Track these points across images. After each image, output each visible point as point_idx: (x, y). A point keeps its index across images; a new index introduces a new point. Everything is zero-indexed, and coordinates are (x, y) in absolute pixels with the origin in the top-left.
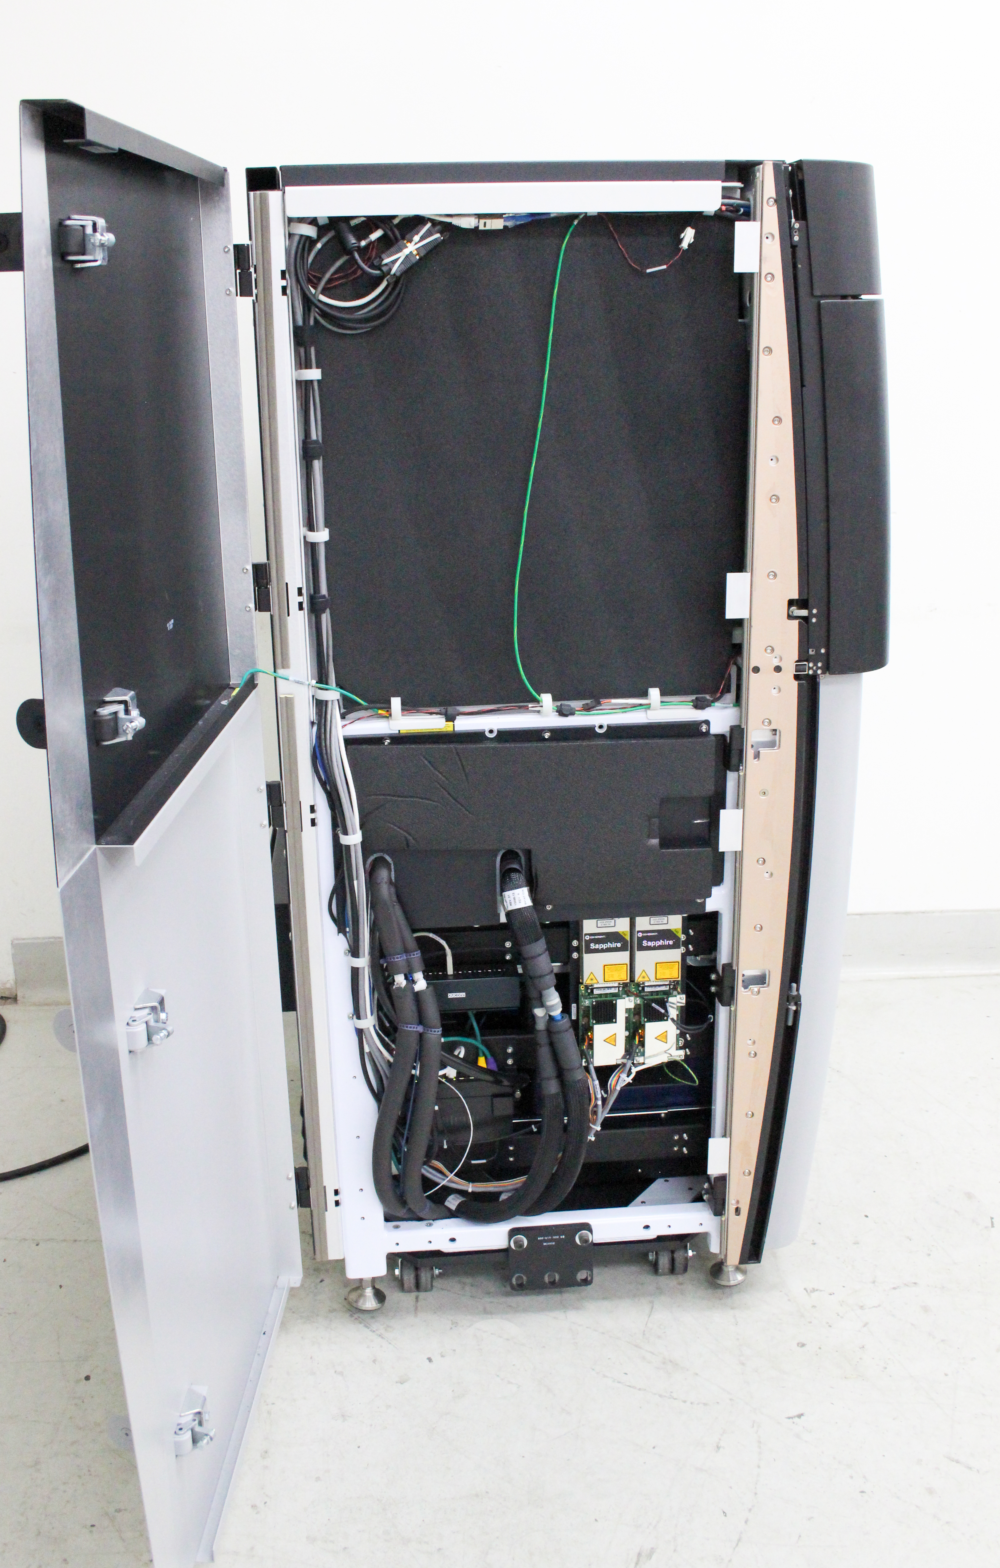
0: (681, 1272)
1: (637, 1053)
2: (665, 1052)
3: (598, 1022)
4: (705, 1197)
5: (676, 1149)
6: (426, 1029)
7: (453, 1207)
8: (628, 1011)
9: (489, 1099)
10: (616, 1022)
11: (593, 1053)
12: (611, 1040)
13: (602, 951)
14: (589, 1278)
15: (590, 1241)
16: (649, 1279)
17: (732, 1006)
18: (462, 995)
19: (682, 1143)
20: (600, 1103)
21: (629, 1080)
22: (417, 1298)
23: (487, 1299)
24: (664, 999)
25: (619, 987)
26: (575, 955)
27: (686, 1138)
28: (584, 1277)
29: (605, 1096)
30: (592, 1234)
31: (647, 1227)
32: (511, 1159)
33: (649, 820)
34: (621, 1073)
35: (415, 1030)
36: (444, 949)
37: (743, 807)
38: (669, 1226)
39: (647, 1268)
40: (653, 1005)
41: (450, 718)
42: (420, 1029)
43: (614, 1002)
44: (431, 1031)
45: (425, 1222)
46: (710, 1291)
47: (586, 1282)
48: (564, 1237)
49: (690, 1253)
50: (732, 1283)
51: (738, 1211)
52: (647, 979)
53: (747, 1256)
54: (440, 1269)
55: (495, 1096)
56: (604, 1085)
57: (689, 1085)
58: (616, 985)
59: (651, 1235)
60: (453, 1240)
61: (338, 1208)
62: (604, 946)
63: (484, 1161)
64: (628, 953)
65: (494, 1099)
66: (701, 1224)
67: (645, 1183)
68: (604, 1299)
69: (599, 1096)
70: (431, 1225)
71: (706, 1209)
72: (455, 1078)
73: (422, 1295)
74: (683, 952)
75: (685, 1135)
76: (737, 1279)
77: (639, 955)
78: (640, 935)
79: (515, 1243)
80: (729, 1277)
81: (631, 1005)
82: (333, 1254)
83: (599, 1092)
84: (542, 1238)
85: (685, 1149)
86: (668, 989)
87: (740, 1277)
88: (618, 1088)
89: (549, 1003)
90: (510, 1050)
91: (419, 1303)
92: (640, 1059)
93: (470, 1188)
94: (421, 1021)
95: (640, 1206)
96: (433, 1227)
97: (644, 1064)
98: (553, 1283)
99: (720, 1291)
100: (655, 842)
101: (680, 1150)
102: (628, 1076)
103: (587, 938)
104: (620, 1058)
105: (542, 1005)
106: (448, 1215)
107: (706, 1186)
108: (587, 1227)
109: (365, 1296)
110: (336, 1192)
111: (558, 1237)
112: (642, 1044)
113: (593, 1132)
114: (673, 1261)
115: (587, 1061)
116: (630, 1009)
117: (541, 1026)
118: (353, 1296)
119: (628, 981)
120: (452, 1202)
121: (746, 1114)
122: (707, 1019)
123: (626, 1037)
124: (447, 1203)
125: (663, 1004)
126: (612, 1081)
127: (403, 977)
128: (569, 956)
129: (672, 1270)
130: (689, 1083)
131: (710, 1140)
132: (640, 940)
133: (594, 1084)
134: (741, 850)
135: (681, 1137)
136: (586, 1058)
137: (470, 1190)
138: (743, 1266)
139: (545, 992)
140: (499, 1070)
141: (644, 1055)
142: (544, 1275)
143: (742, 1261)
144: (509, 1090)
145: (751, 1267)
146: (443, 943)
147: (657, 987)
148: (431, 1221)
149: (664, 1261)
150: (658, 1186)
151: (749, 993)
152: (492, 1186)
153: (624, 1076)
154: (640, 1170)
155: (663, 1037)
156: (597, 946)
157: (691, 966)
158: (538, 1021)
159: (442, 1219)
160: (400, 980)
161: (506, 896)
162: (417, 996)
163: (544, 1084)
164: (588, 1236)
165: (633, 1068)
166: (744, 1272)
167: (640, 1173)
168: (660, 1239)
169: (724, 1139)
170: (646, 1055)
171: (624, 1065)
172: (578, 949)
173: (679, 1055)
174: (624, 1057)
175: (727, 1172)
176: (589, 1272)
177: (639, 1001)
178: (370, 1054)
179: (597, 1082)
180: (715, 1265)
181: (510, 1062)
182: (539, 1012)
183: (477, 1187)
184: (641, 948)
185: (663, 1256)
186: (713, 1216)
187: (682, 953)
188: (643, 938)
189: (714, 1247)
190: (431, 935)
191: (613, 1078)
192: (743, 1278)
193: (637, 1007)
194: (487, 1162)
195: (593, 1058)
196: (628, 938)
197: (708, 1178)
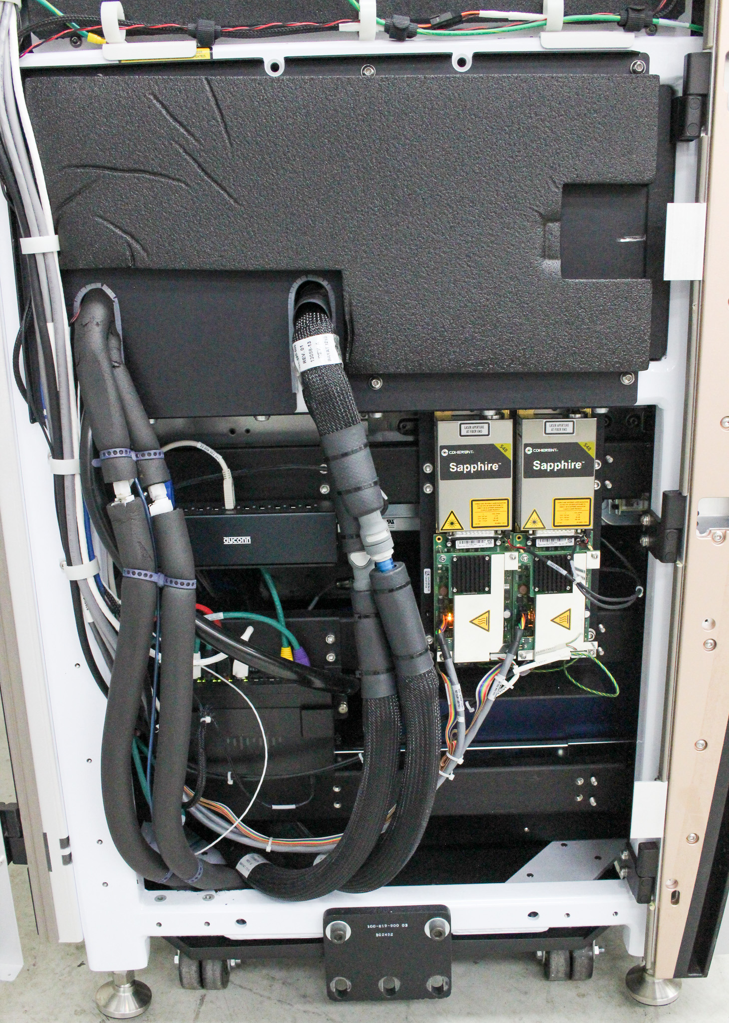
0: (583, 978)
1: (523, 644)
2: (567, 645)
3: (461, 592)
4: (622, 873)
5: (579, 799)
6: (169, 579)
7: (246, 874)
8: (509, 574)
9: (298, 710)
10: (489, 592)
11: (453, 641)
12: (482, 622)
13: (469, 476)
14: (445, 988)
15: (447, 933)
16: (537, 985)
17: (678, 562)
18: (246, 540)
19: (588, 791)
20: (462, 719)
21: (510, 685)
22: (202, 999)
23: (299, 1007)
24: (566, 556)
25: (496, 539)
26: (428, 489)
27: (596, 784)
28: (437, 985)
29: (472, 710)
30: (449, 922)
31: (534, 914)
32: (337, 806)
33: (545, 225)
34: (496, 675)
35: (147, 578)
36: (220, 469)
37: (708, 200)
38: (568, 915)
39: (534, 968)
40: (549, 563)
41: (206, 42)
42: (159, 579)
43: (487, 558)
44: (176, 583)
45: (202, 894)
46: (625, 1009)
47: (441, 992)
48: (407, 925)
49: (597, 950)
50: (659, 1001)
51: (675, 897)
52: (540, 525)
53: (686, 968)
54: (236, 959)
55: (305, 707)
56: (469, 692)
57: (604, 697)
58: (492, 534)
59: (539, 926)
60: (242, 922)
61: (69, 866)
62: (472, 468)
63: (293, 807)
64: (511, 479)
65: (304, 712)
66: (616, 913)
67: (534, 847)
68: (469, 1014)
69: (461, 709)
70: (211, 897)
71: (624, 890)
72: (247, 678)
73: (211, 994)
74: (596, 489)
75: (593, 779)
76: (667, 997)
77: (527, 484)
78: (529, 451)
79: (333, 931)
80: (654, 992)
81: (514, 566)
82: (67, 935)
83: (461, 703)
84: (374, 926)
85: (592, 800)
86: (572, 544)
87: (671, 993)
88: (492, 698)
89: (370, 540)
90: (330, 639)
91: (203, 1008)
92: (527, 655)
93: (270, 845)
94: (160, 566)
95: (524, 881)
96: (213, 901)
97: (532, 661)
98: (391, 992)
99: (640, 1010)
100: (553, 265)
101: (586, 800)
102: (508, 679)
103: (445, 453)
104: (498, 650)
105: (362, 548)
106: (238, 882)
107: (624, 856)
108: (442, 911)
109: (120, 997)
110: (65, 843)
111: (398, 925)
112: (530, 631)
113: (453, 766)
114: (571, 961)
115: (444, 656)
116: (513, 572)
117: (361, 583)
118: (102, 997)
119: (510, 528)
120: (246, 866)
121: (695, 744)
122: (632, 592)
123: (505, 620)
124: (239, 867)
125: (565, 563)
126: (483, 686)
127: (129, 490)
128: (419, 488)
129: (570, 975)
130: (604, 694)
131: (637, 785)
132: (529, 459)
133: (455, 689)
134: (701, 279)
135: (588, 783)
136: (442, 650)
137: (268, 849)
138: (677, 980)
139: (364, 520)
140: (312, 664)
141: (533, 648)
142: (378, 981)
143: (680, 973)
144: (327, 698)
145: (692, 983)
146: (219, 458)
147: (556, 540)
148: (213, 893)
149: (559, 961)
150: (552, 853)
151: (710, 538)
152: (301, 845)
153: (501, 679)
154: (526, 829)
155: (564, 620)
156: (461, 468)
157: (609, 525)
158: (357, 574)
159: (229, 889)
160: (123, 491)
161: (298, 348)
162: (154, 525)
163: (368, 680)
164: (443, 927)
165: (516, 667)
166: (678, 986)
167: (527, 833)
168: (554, 933)
169: (658, 783)
170: (538, 647)
171: (501, 662)
172: (432, 479)
173: (590, 648)
174: (503, 651)
175: (660, 835)
176: (446, 979)
177: (526, 558)
178: (93, 626)
179: (458, 687)
180: (632, 971)
181: (331, 658)
182: (357, 559)
183: (279, 844)
184: (532, 474)
185: (558, 954)
186: (635, 901)
187: (596, 491)
188: (535, 456)
189: (635, 948)
190: (199, 445)
191: (484, 682)
192: (676, 994)
193: (524, 568)
194: (297, 808)
195: (453, 650)
196: (509, 455)
197: (629, 846)
